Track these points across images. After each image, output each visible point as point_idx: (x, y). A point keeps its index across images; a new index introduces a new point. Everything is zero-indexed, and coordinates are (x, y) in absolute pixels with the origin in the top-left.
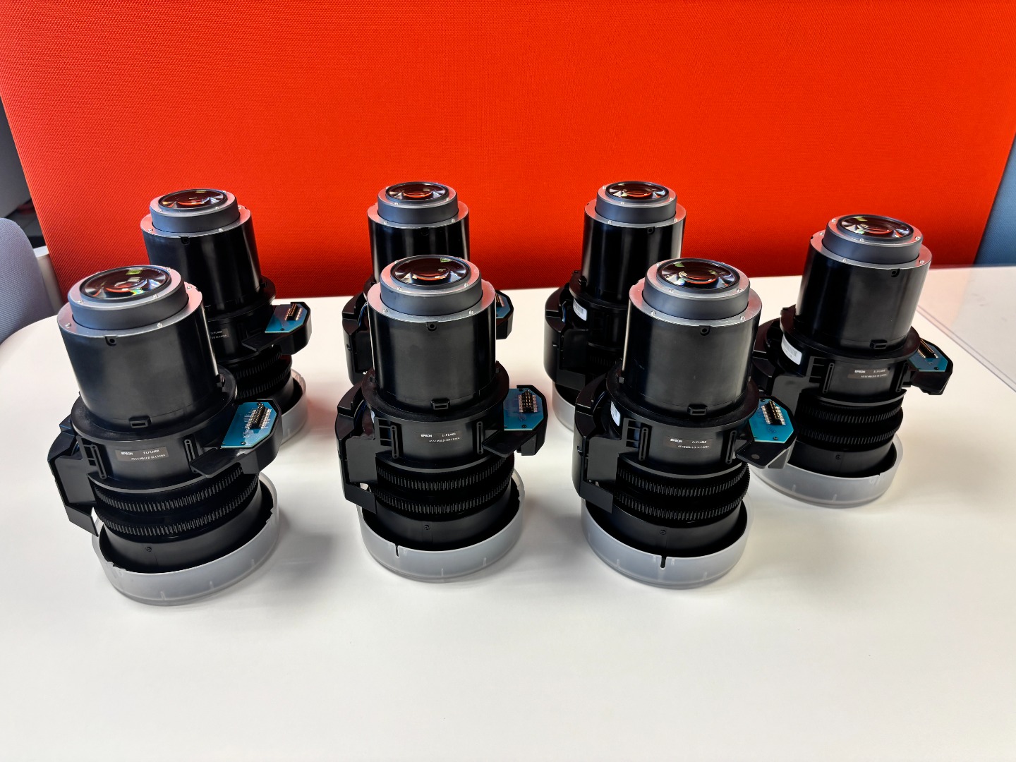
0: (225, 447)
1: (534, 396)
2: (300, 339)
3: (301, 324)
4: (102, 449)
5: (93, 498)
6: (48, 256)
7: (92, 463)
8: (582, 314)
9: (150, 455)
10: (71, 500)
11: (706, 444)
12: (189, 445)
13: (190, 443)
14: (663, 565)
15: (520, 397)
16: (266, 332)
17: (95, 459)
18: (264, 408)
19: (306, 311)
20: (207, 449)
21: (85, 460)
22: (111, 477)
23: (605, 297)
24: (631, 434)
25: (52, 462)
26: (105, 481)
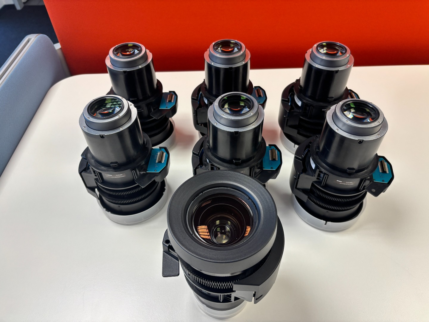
0: (148, 172)
1: (276, 151)
2: (174, 110)
3: (174, 104)
4: (100, 174)
5: (96, 185)
6: (61, 48)
7: (96, 176)
8: (299, 103)
9: (119, 176)
10: (88, 186)
11: (352, 183)
12: (134, 173)
13: (135, 172)
14: (326, 224)
15: (270, 151)
16: (160, 108)
17: (97, 174)
18: (163, 152)
19: (176, 97)
20: (142, 173)
21: (93, 174)
22: (104, 182)
23: (310, 97)
24: (319, 175)
25: (80, 173)
26: (101, 183)
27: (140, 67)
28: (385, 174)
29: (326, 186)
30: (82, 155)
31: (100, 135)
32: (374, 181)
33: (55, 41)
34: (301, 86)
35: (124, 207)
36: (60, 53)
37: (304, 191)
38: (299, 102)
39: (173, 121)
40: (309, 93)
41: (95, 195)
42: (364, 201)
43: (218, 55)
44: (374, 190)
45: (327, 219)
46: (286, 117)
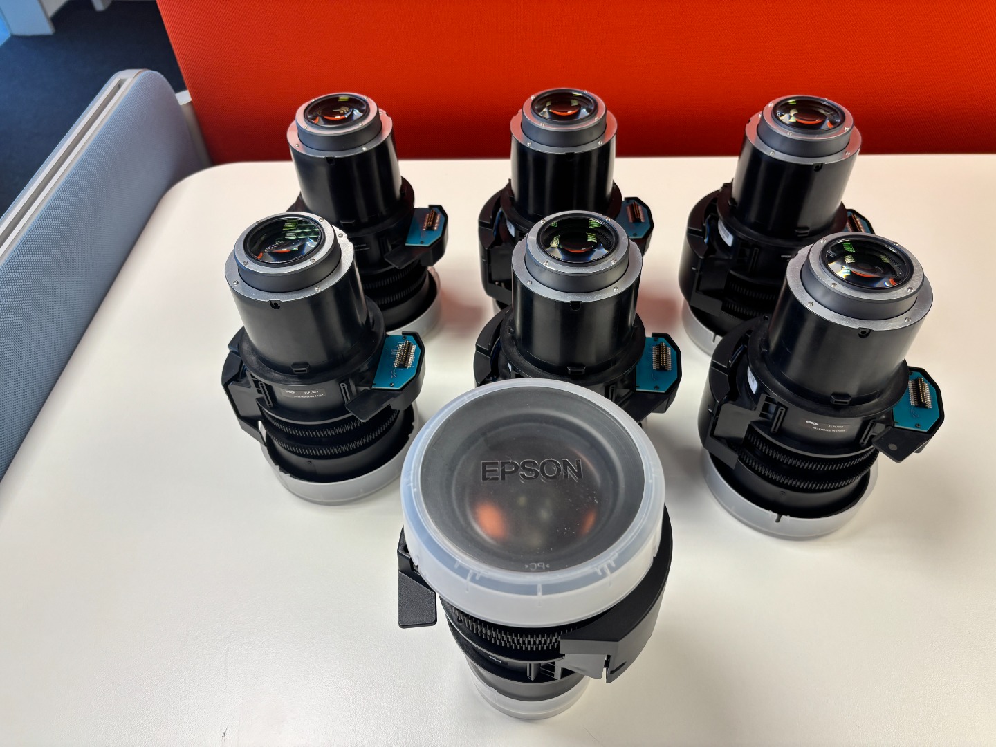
0: (376, 387)
1: (669, 349)
2: (438, 249)
3: (439, 236)
4: (270, 388)
5: (259, 413)
6: (191, 103)
7: (259, 392)
8: (729, 240)
9: (310, 394)
10: (242, 414)
11: (843, 428)
12: (344, 388)
13: (345, 386)
14: (778, 521)
15: (654, 349)
16: (407, 244)
17: (261, 389)
18: (409, 344)
19: (444, 218)
20: (362, 388)
21: (254, 389)
22: (277, 406)
24: (766, 408)
25: (226, 386)
26: (271, 409)
27: (364, 149)
28: (923, 410)
29: (782, 434)
30: (230, 345)
31: (270, 301)
32: (896, 426)
33: (179, 87)
34: (733, 200)
35: (320, 465)
36: (188, 113)
37: (732, 443)
38: (728, 236)
39: (436, 273)
40: (752, 216)
41: (258, 436)
42: (873, 469)
43: (542, 125)
44: (893, 447)
45: (782, 509)
46: (697, 271)
